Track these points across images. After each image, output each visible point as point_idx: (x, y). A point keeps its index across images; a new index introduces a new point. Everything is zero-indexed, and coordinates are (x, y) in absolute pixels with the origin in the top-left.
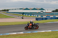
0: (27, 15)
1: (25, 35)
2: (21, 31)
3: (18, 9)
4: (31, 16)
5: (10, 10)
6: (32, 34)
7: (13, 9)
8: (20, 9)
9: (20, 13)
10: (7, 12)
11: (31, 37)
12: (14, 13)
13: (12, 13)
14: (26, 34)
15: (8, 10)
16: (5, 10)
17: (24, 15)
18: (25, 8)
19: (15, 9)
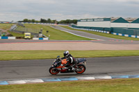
0: (120, 35)
1: (116, 84)
2: (106, 74)
3: (99, 20)
4: (130, 36)
5: (80, 21)
6: (133, 80)
7: (87, 20)
8: (105, 20)
9: (104, 29)
10: (73, 26)
11: (130, 87)
13: (85, 28)
14: (119, 82)
15: (75, 22)
16: (68, 22)
17: (115, 34)
19: (93, 20)
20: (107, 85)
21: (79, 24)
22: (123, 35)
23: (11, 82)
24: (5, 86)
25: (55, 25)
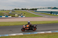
0: (55, 14)
2: (49, 30)
3: (46, 8)
5: (38, 9)
7: (41, 8)
8: (49, 8)
9: (48, 12)
10: (35, 11)
12: (43, 12)
13: (40, 12)
14: (55, 34)
15: (36, 9)
16: (33, 9)
17: (53, 14)
18: (53, 7)
19: (44, 8)
20: (50, 35)
21: (38, 10)
22: (56, 14)
23: (10, 35)
24: (7, 36)
25: (28, 11)
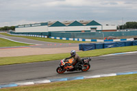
0: (58, 38)
1: (55, 88)
3: (36, 25)
4: (67, 39)
5: (17, 27)
6: (71, 82)
7: (24, 26)
8: (43, 24)
9: (42, 34)
10: (11, 33)
11: (68, 90)
13: (23, 33)
14: (58, 85)
15: (13, 28)
16: (6, 29)
17: (53, 38)
19: (31, 25)
21: (17, 30)
22: (61, 39)
